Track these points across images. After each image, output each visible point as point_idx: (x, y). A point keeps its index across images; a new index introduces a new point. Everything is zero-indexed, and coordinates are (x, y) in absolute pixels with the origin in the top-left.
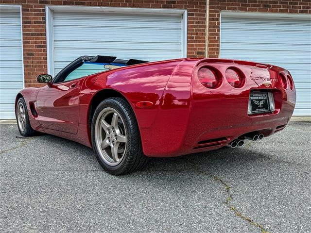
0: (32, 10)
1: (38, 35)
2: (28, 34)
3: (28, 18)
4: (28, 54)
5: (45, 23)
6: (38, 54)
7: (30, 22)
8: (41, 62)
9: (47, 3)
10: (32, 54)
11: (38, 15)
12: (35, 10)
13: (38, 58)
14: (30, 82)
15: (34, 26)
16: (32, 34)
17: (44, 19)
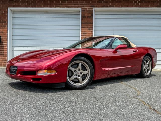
0: (87, 11)
1: (89, 23)
2: (84, 23)
3: (84, 15)
4: (83, 33)
5: (92, 17)
6: (89, 33)
7: (85, 17)
9: (94, 7)
10: (86, 33)
11: (89, 13)
12: (88, 11)
15: (87, 19)
16: (86, 23)
17: (92, 15)
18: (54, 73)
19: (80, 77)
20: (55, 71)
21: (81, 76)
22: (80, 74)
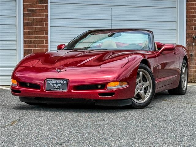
6: (40, 11)
8: (42, 20)
13: (40, 15)
14: (30, 42)
18: (125, 85)
19: (142, 91)
20: (126, 83)
21: (143, 89)
22: (141, 87)
